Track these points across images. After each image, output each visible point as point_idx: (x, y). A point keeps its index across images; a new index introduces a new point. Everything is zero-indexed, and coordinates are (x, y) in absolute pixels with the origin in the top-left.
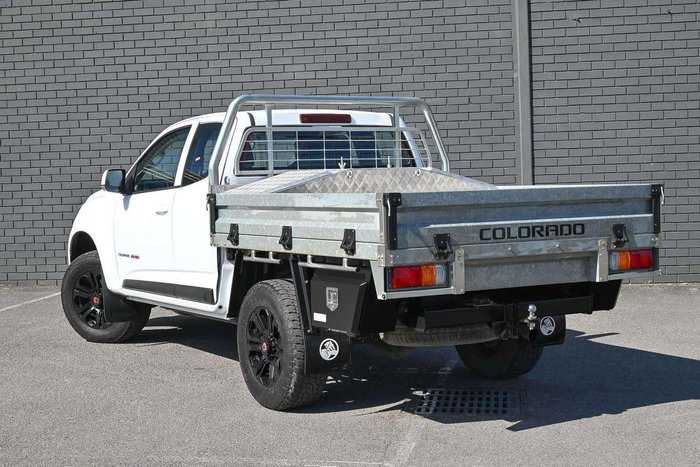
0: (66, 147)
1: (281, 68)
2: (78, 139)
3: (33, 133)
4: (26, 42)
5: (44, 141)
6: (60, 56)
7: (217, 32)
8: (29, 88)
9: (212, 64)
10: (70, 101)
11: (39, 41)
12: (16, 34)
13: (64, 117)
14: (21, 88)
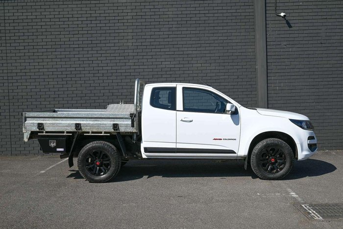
0: (66, 96)
1: (160, 63)
2: (71, 92)
3: (51, 90)
4: (48, 50)
5: (56, 93)
6: (64, 56)
7: (133, 47)
8: (50, 70)
9: (130, 61)
10: (68, 76)
11: (54, 50)
12: (44, 47)
13: (65, 83)
14: (46, 70)
